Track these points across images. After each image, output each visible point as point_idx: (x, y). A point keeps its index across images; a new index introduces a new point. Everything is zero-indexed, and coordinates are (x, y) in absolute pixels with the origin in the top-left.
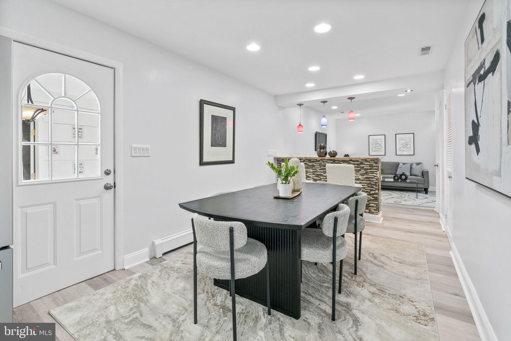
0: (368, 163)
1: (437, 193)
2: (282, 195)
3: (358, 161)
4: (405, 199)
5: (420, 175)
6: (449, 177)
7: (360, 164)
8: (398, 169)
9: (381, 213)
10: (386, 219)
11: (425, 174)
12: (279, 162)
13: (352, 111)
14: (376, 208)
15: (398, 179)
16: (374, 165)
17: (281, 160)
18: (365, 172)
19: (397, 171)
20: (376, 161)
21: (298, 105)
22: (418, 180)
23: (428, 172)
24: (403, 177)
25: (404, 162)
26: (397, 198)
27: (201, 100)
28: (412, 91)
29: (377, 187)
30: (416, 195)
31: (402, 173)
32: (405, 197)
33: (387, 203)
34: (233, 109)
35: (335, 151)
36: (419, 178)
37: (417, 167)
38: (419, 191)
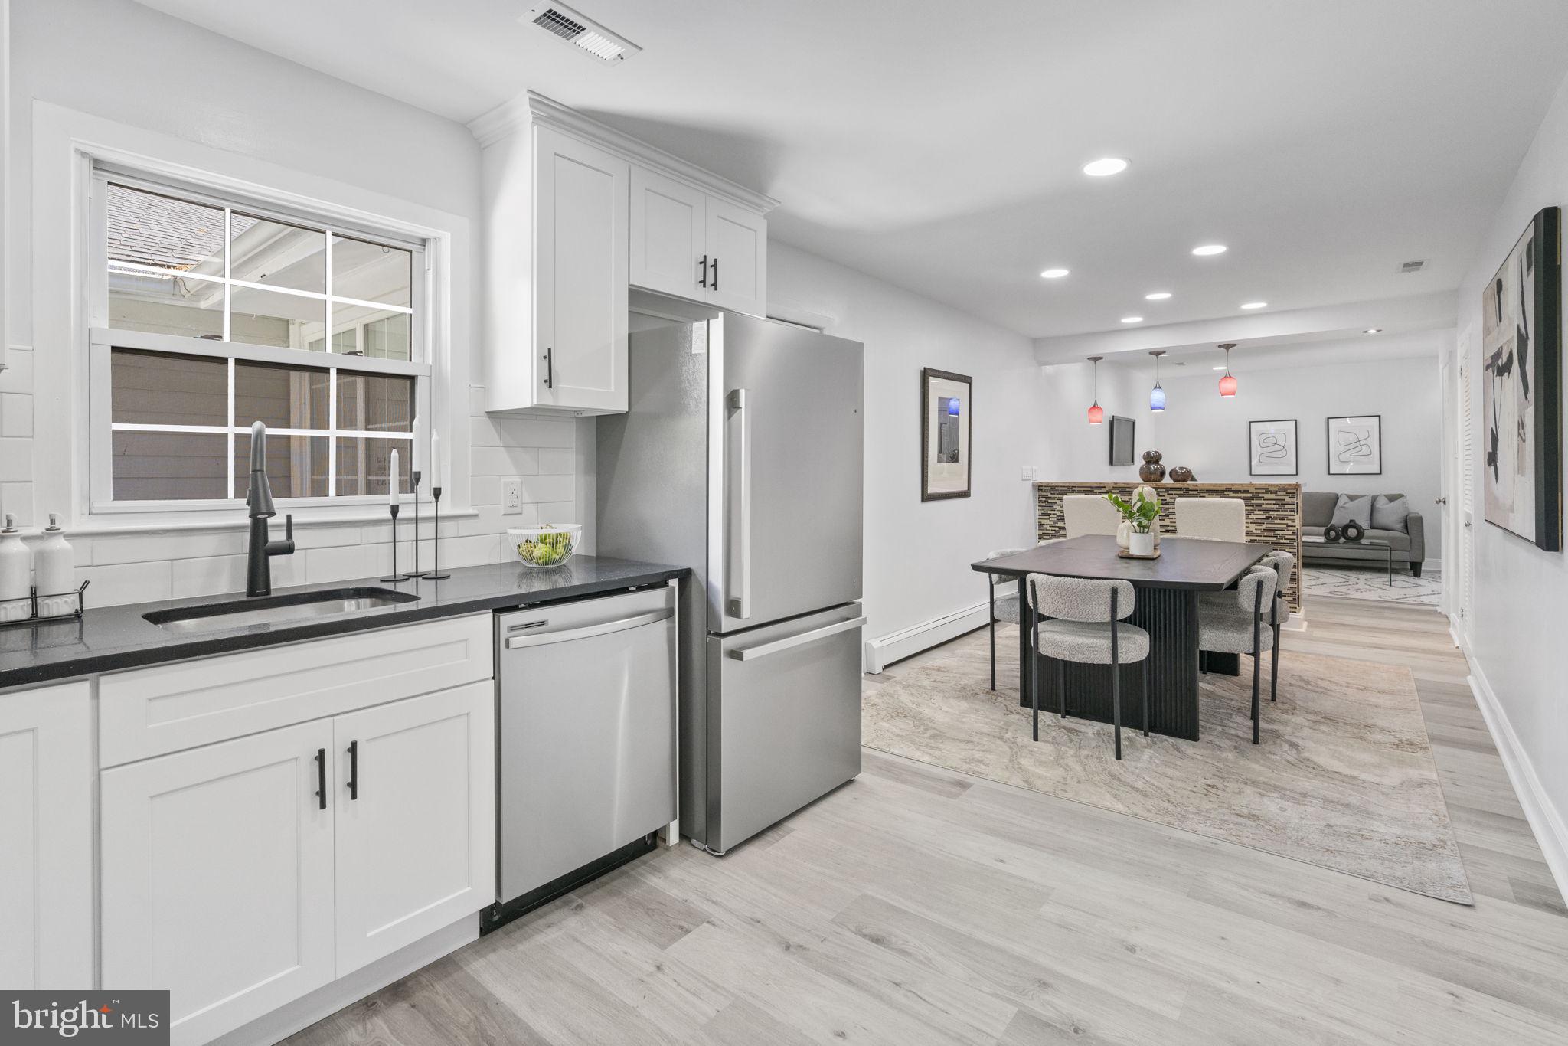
0: (1273, 496)
1: (1443, 575)
2: (1135, 551)
3: (1246, 491)
4: (1358, 586)
5: (1399, 526)
6: (1466, 525)
7: (1252, 498)
8: (1337, 512)
9: (1303, 609)
10: (1313, 624)
11: (1412, 525)
12: (1043, 494)
13: (1230, 376)
14: (1292, 599)
15: (1337, 538)
16: (1287, 499)
17: (1050, 488)
18: (1264, 517)
19: (1331, 517)
20: (1293, 491)
21: (1089, 359)
22: (1392, 539)
23: (1420, 519)
24: (1352, 532)
25: (1351, 493)
26: (1337, 585)
27: (925, 368)
28: (1378, 331)
29: (1295, 550)
30: (1388, 579)
31: (1348, 522)
32: (1357, 584)
33: (1310, 595)
34: (968, 380)
35: (1187, 469)
36: (1398, 534)
37: (1387, 506)
38: (1397, 572)
